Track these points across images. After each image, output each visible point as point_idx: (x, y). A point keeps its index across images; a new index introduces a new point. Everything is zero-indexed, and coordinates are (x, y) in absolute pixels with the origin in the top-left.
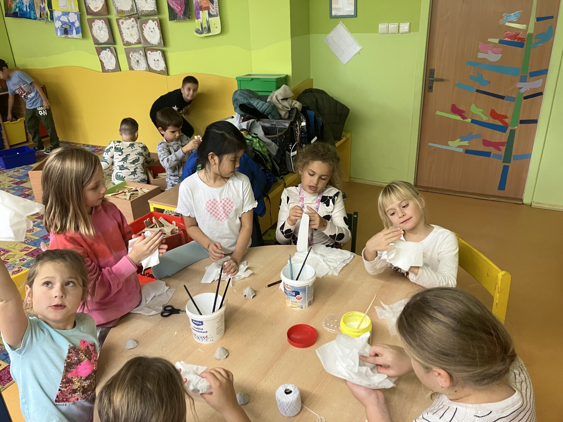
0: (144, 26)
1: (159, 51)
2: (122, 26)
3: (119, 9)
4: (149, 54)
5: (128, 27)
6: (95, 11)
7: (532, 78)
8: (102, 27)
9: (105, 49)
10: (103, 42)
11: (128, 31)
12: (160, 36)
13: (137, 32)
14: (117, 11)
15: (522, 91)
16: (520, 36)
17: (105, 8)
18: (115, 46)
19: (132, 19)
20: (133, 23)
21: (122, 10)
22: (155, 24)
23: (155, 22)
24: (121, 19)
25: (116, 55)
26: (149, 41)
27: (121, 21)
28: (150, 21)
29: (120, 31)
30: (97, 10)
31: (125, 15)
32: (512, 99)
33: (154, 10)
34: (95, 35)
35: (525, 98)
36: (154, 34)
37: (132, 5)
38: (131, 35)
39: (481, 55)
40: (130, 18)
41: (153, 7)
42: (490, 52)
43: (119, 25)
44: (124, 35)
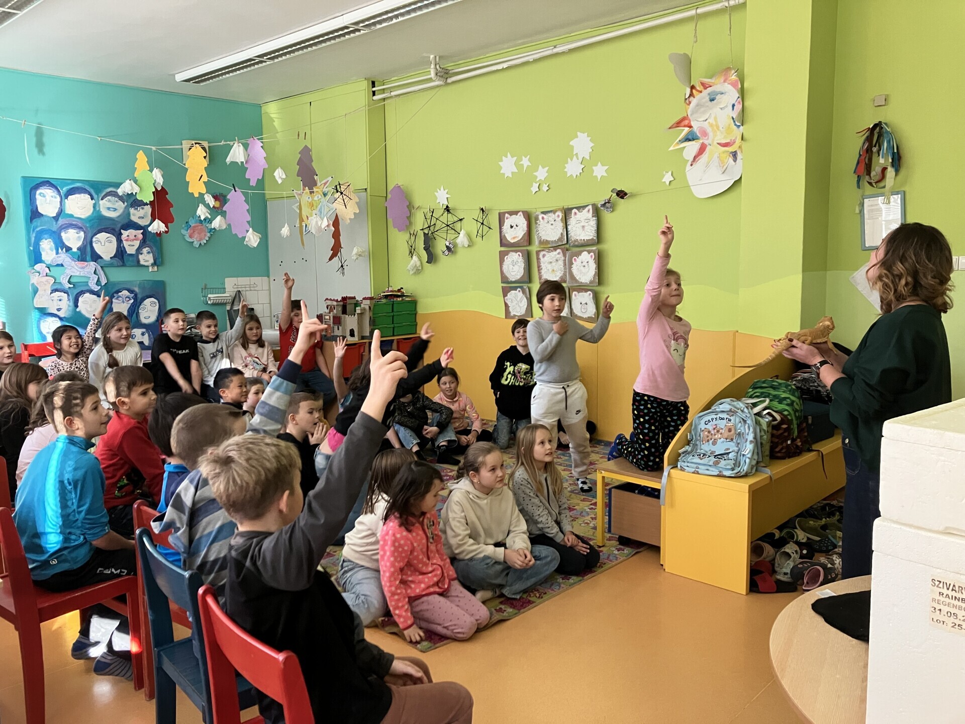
0: (575, 259)
1: (589, 292)
2: (542, 260)
3: (543, 238)
4: (575, 295)
5: (551, 261)
6: (512, 241)
8: (518, 261)
9: (515, 288)
10: (513, 280)
11: (549, 266)
12: (596, 272)
13: (562, 266)
14: (540, 241)
17: (526, 238)
18: (529, 285)
19: (559, 251)
20: (558, 256)
21: (547, 240)
22: (591, 256)
23: (592, 254)
24: (543, 250)
25: (529, 296)
26: (577, 278)
27: (542, 254)
28: (585, 253)
29: (539, 267)
30: (515, 240)
31: (549, 246)
33: (592, 239)
34: (505, 271)
36: (587, 269)
37: (562, 234)
38: (553, 270)
40: (556, 250)
41: (592, 234)
43: (538, 259)
44: (543, 272)
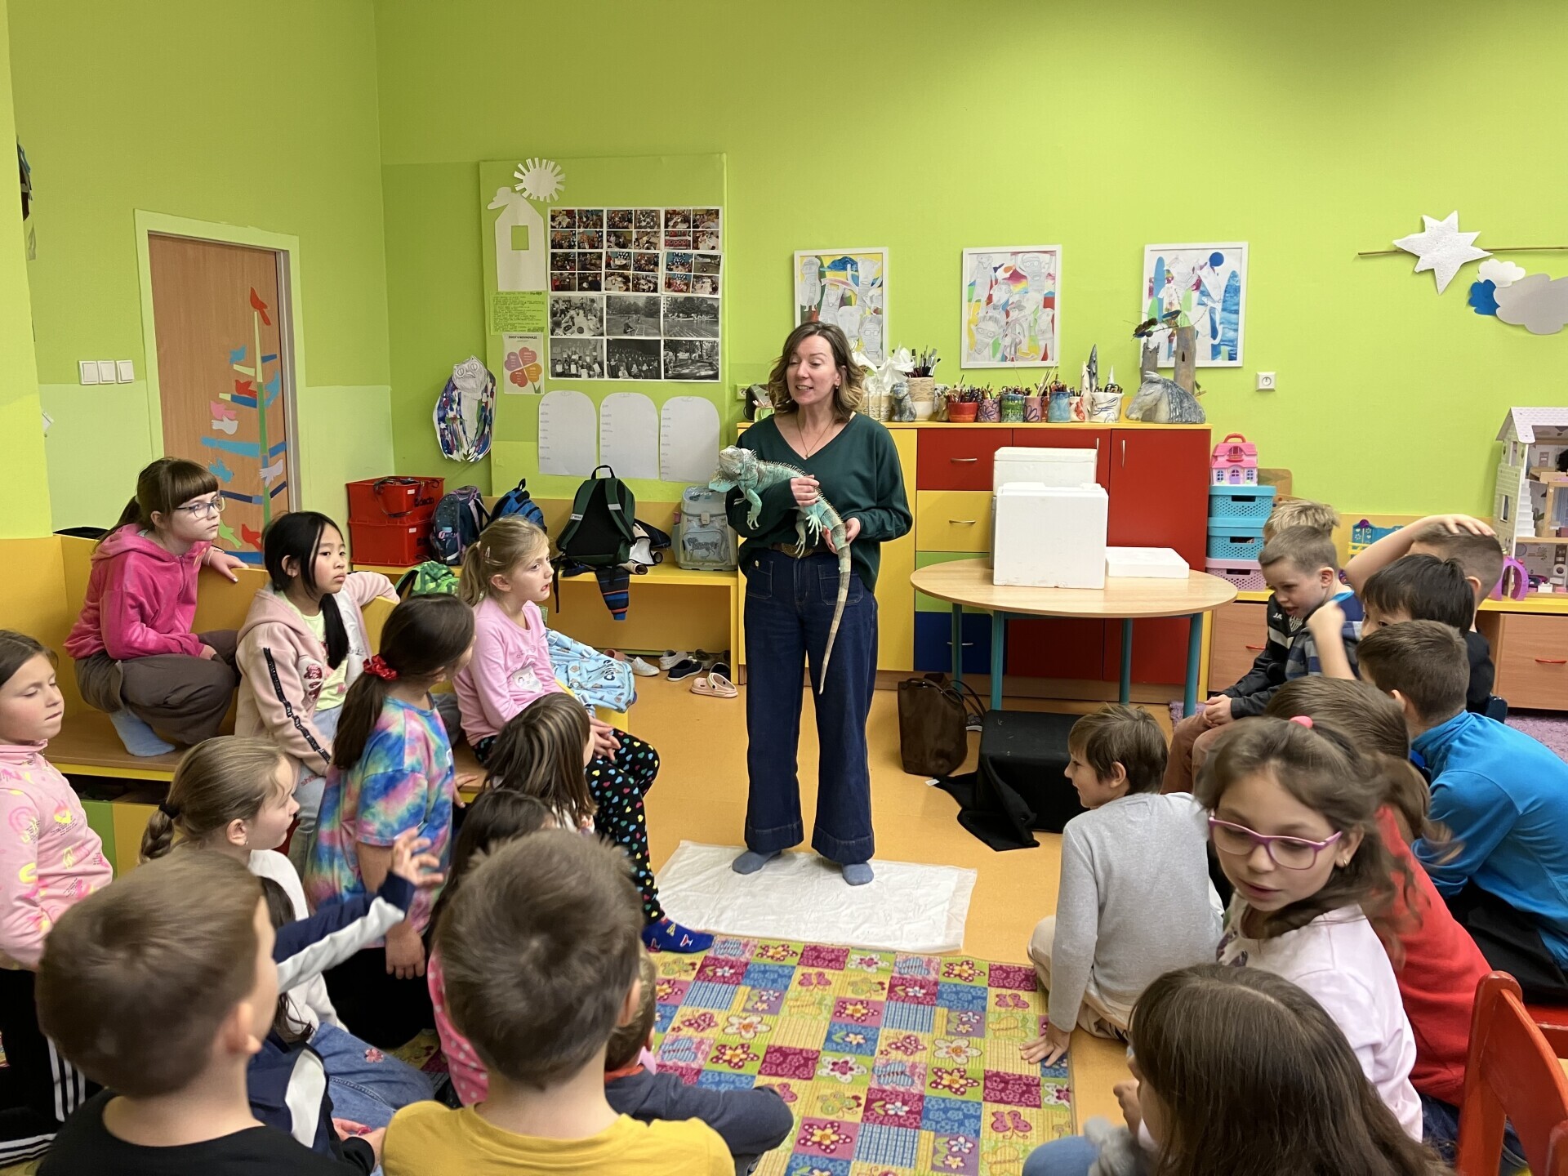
7: (274, 458)
15: (267, 483)
16: (252, 388)
32: (260, 500)
35: (273, 494)
39: (216, 425)
42: (225, 419)
